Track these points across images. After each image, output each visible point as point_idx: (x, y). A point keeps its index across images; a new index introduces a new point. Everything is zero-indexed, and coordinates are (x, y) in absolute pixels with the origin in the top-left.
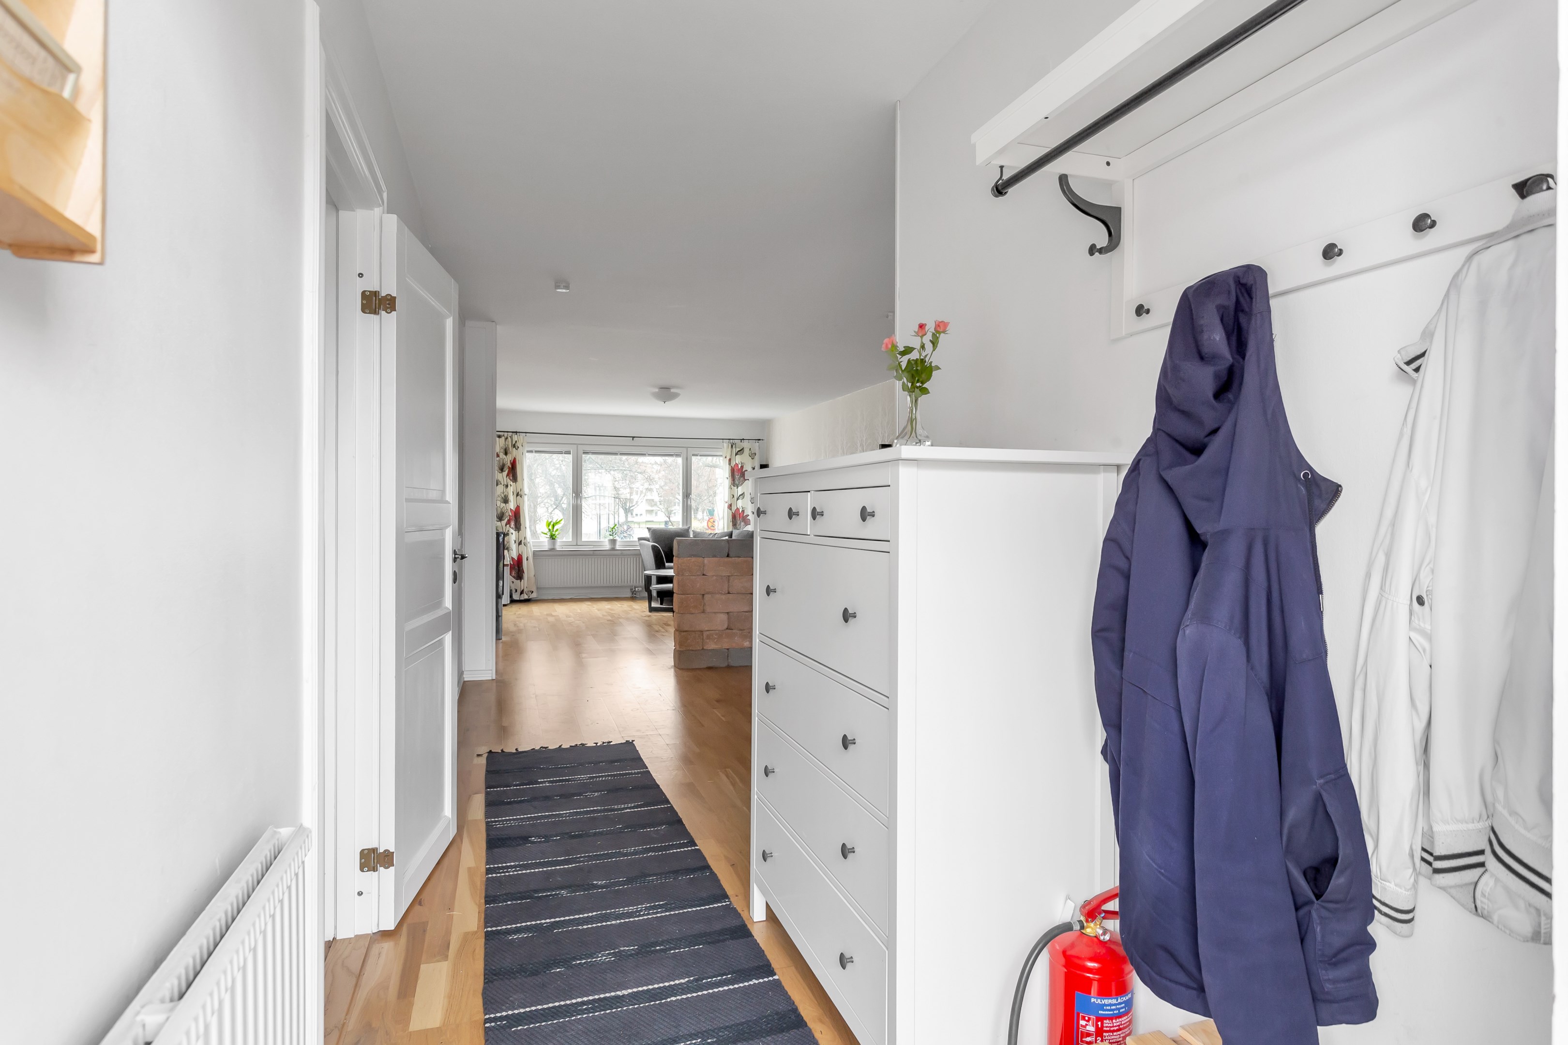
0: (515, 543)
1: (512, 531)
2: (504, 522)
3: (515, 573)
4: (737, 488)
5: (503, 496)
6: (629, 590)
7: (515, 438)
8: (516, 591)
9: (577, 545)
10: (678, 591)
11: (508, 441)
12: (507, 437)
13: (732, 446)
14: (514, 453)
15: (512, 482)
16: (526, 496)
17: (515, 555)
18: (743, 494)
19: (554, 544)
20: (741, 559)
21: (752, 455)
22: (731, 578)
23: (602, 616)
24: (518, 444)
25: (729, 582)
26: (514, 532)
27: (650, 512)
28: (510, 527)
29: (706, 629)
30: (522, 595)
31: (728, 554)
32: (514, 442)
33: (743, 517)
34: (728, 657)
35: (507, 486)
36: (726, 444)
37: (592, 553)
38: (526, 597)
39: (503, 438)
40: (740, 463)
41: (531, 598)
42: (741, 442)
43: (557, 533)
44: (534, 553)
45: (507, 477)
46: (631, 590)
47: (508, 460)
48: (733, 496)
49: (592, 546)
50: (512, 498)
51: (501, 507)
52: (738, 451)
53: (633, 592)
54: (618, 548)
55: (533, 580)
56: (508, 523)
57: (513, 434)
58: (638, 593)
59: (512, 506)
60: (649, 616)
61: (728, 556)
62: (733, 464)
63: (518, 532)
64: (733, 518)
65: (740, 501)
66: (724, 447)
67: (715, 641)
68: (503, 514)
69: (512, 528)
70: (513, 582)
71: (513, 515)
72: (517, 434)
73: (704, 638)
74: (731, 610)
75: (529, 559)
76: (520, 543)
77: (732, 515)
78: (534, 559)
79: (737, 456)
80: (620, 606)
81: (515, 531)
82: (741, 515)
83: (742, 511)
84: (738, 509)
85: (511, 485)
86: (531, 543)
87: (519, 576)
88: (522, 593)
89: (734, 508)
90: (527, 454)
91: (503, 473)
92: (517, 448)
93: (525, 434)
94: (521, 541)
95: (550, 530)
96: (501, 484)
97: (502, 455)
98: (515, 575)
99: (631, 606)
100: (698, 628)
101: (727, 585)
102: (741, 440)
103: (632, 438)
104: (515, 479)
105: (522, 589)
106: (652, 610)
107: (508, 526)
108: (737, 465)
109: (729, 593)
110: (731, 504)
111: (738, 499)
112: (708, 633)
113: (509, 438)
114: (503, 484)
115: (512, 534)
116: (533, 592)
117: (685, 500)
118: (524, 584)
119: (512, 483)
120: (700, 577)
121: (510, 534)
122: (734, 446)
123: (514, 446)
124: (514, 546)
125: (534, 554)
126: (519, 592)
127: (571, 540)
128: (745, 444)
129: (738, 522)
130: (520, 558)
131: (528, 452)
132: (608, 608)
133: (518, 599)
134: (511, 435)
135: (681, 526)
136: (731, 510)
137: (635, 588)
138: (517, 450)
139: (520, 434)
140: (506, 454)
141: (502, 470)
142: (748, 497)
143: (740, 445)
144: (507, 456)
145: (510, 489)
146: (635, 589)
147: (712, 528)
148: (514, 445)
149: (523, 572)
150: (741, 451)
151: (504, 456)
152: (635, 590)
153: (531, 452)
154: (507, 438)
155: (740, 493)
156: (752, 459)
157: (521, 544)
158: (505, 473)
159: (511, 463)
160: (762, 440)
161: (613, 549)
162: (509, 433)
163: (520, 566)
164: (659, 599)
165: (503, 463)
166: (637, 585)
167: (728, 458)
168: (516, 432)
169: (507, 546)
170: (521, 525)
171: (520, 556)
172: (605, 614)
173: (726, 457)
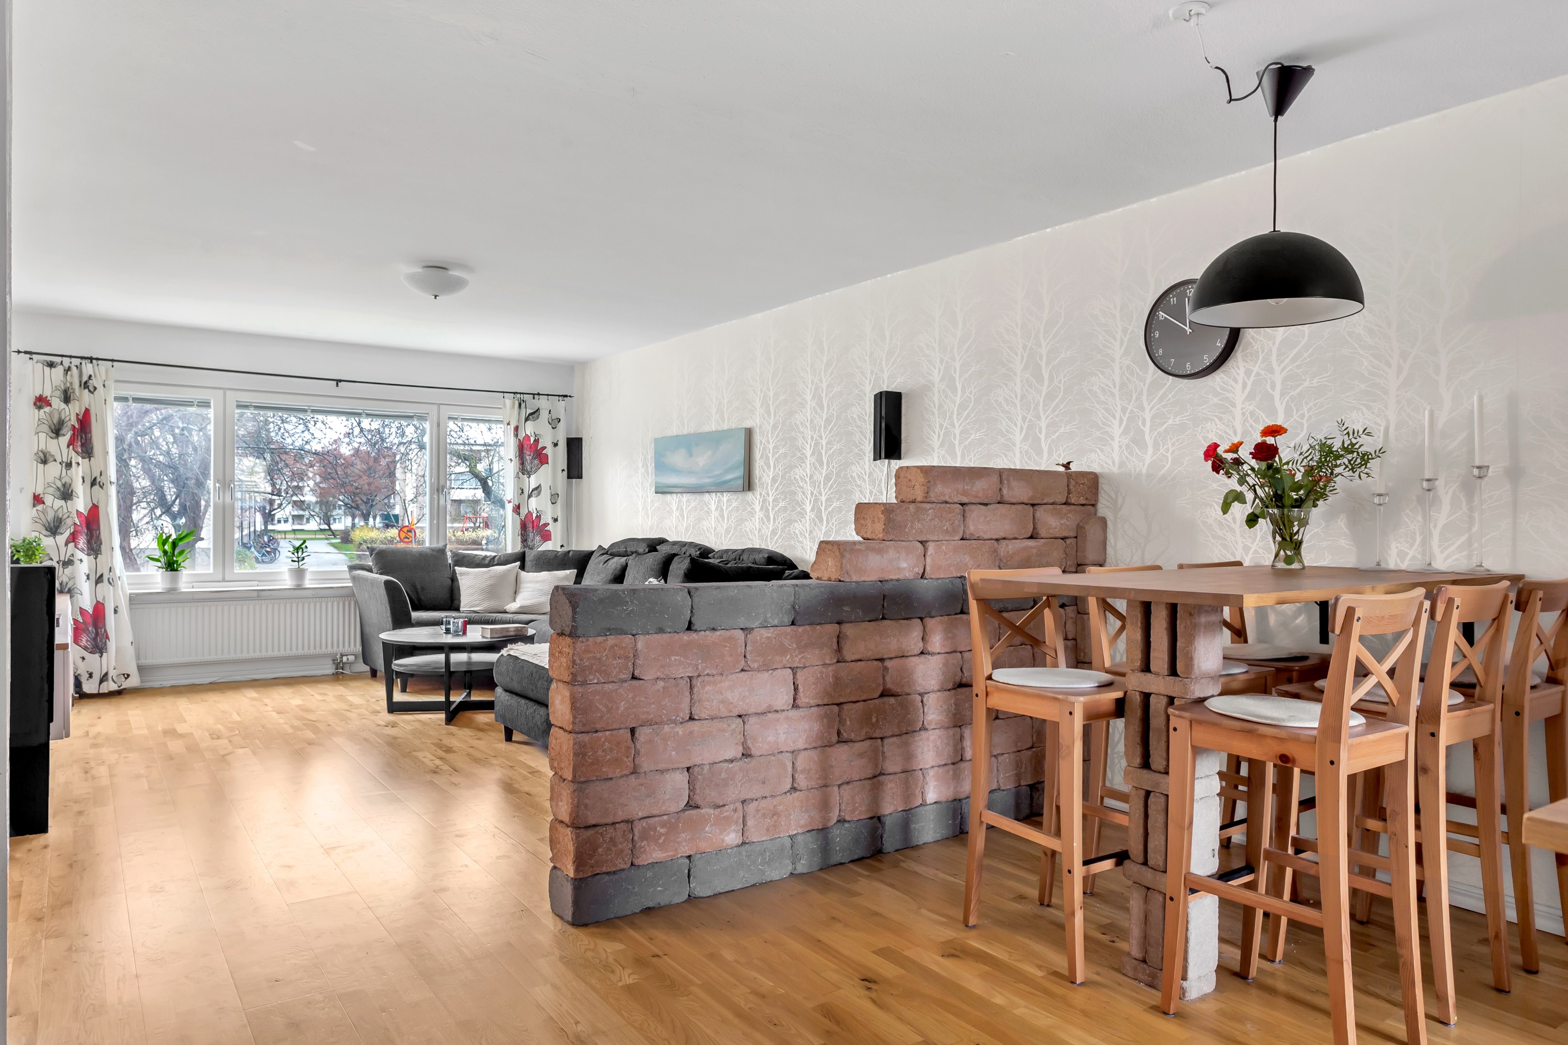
0: (88, 578)
1: (80, 555)
2: (61, 539)
3: (87, 641)
4: (529, 477)
5: (59, 484)
6: (330, 661)
7: (88, 369)
8: (91, 675)
9: (224, 580)
10: (574, 723)
11: (71, 376)
12: (69, 367)
13: (520, 405)
14: (85, 399)
15: (80, 458)
17: (87, 603)
18: (538, 488)
19: (175, 580)
20: (718, 633)
21: (554, 422)
22: (697, 683)
23: (290, 731)
24: (94, 382)
25: (691, 693)
26: (85, 558)
27: (298, 518)
28: (76, 547)
29: (640, 815)
30: (105, 684)
31: (690, 623)
32: (85, 378)
33: (538, 526)
34: (689, 877)
35: (69, 465)
36: (508, 401)
37: (255, 594)
38: (113, 687)
39: (60, 370)
40: (533, 434)
41: (125, 689)
42: (534, 398)
43: (181, 559)
44: (130, 598)
45: (68, 447)
46: (333, 659)
47: (71, 413)
48: (522, 490)
49: (256, 583)
50: (80, 489)
51: (55, 508)
52: (530, 414)
53: (339, 665)
54: (308, 583)
55: (130, 652)
56: (73, 538)
57: (84, 362)
58: (347, 666)
59: (81, 504)
60: (394, 725)
61: (689, 628)
62: (522, 435)
63: (96, 559)
64: (521, 528)
65: (533, 500)
66: (505, 406)
67: (661, 841)
68: (60, 522)
69: (82, 550)
70: (83, 658)
71: (83, 523)
72: (91, 362)
73: (636, 838)
74: (697, 761)
75: (119, 610)
76: (99, 580)
77: (521, 524)
78: (130, 609)
79: (528, 422)
80: (319, 698)
81: (88, 555)
82: (535, 524)
83: (537, 516)
84: (530, 513)
85: (78, 464)
86: (125, 579)
87: (98, 647)
88: (104, 678)
89: (524, 512)
90: (115, 404)
91: (61, 438)
92: (92, 389)
93: (110, 363)
94: (102, 575)
95: (165, 553)
96: (55, 460)
97: (57, 403)
98: (89, 645)
99: (341, 698)
100: (621, 815)
101: (687, 700)
102: (534, 394)
103: (335, 383)
104: (87, 452)
105: (104, 672)
106: (394, 708)
107: (71, 545)
108: (527, 437)
109: (691, 718)
110: (519, 504)
111: (530, 496)
112: (644, 823)
113: (74, 369)
114: (59, 460)
115: (81, 561)
116: (128, 675)
117: (435, 496)
118: (109, 662)
119: (80, 460)
120: (625, 685)
121: (77, 562)
122: (523, 405)
123: (86, 385)
124: (85, 587)
125: (130, 600)
126: (97, 677)
127: (211, 571)
128: (543, 403)
129: (531, 535)
130: (99, 609)
131: (117, 399)
132: (297, 706)
133: (96, 692)
134: (78, 364)
135: (427, 544)
136: (519, 514)
137: (342, 656)
138: (92, 393)
139: (100, 362)
140: (67, 399)
141: (57, 431)
142: (546, 493)
143: (532, 404)
144: (70, 405)
145: (77, 472)
146: (342, 658)
147: (406, 540)
148: (86, 383)
149: (107, 637)
150: (534, 415)
151: (63, 405)
152: (341, 661)
153: (123, 399)
154: (69, 369)
155: (533, 486)
156: (553, 428)
157: (102, 581)
158: (64, 440)
159: (78, 419)
160: (570, 396)
161: (299, 587)
162: (73, 359)
163: (100, 625)
164: (399, 680)
165: (60, 418)
166: (346, 650)
167: (512, 426)
168: (91, 359)
169: (69, 586)
170: (101, 543)
171: (100, 606)
172: (297, 723)
173: (508, 424)
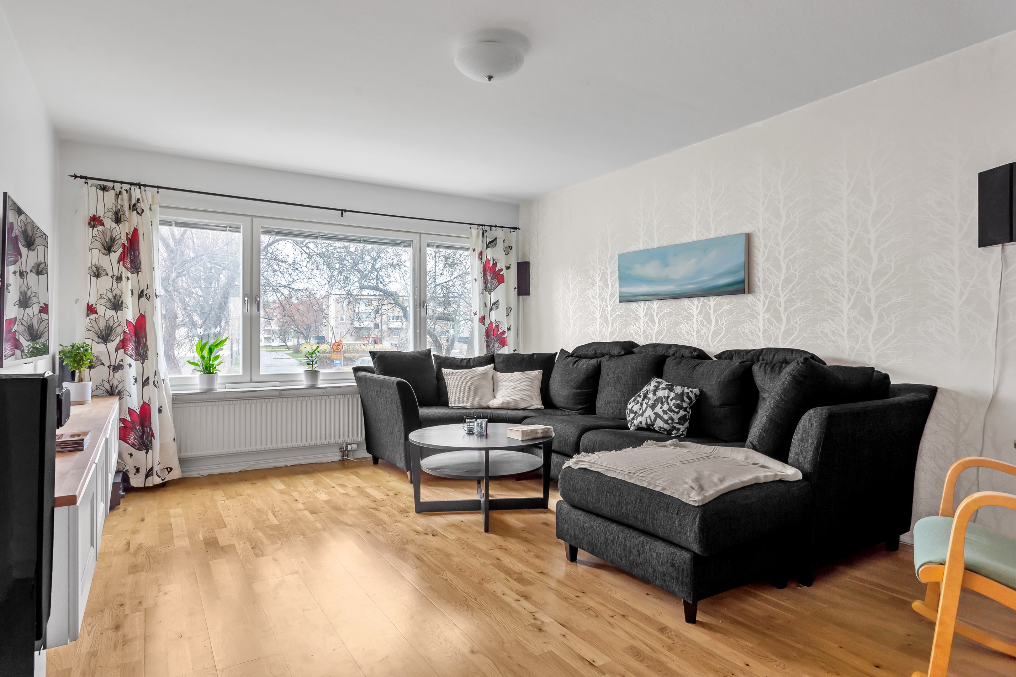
0: (136, 381)
1: (129, 360)
2: (112, 346)
3: (135, 439)
4: (490, 294)
5: (110, 296)
6: (337, 449)
7: (137, 193)
8: (138, 470)
9: (251, 382)
11: (122, 200)
12: (120, 192)
13: (483, 234)
14: (134, 220)
15: (130, 273)
16: (159, 299)
17: (134, 403)
18: (496, 303)
19: (211, 382)
21: (508, 250)
24: (141, 205)
26: (133, 362)
28: (125, 352)
30: (150, 478)
32: (134, 201)
33: (497, 334)
35: (119, 279)
36: (474, 231)
37: (277, 393)
38: (158, 481)
39: (112, 193)
40: (492, 258)
41: (168, 482)
42: (492, 229)
43: (216, 363)
44: (173, 398)
45: (119, 262)
46: (340, 449)
47: (121, 232)
48: (486, 304)
49: (278, 383)
50: (129, 301)
51: (107, 317)
52: (490, 242)
53: (344, 452)
54: (321, 383)
55: (173, 447)
56: (123, 345)
57: (133, 187)
58: (351, 453)
59: (130, 314)
62: (484, 259)
63: (143, 363)
64: (486, 335)
65: (493, 312)
66: (471, 235)
68: (111, 331)
69: (131, 356)
70: (131, 455)
71: (132, 331)
72: (139, 188)
75: (163, 409)
76: (146, 383)
77: (485, 332)
78: (173, 408)
79: (488, 249)
81: (136, 360)
82: (495, 332)
83: (496, 326)
84: (491, 323)
85: (128, 278)
86: (168, 381)
87: (145, 444)
88: (149, 473)
89: (487, 322)
90: (160, 227)
91: (112, 255)
92: (140, 212)
93: (156, 189)
94: (148, 379)
95: (203, 357)
96: (107, 275)
97: (109, 223)
98: (136, 442)
102: (492, 226)
103: (341, 212)
104: (136, 268)
105: (149, 467)
106: (422, 508)
107: (121, 351)
108: (488, 261)
110: (484, 316)
111: (491, 309)
113: (124, 192)
114: (110, 274)
115: (130, 365)
116: (171, 469)
118: (154, 457)
119: (129, 274)
121: (126, 367)
122: (485, 234)
123: (134, 208)
124: (133, 389)
125: (173, 400)
126: (143, 472)
127: (241, 374)
128: (499, 233)
129: (493, 341)
130: (145, 409)
131: (162, 221)
133: (142, 486)
134: (128, 189)
136: (484, 324)
137: (347, 444)
138: (140, 215)
139: (147, 188)
140: (118, 219)
141: (108, 248)
142: (502, 307)
143: (492, 234)
144: (120, 225)
145: (127, 285)
146: (347, 447)
148: (134, 205)
149: (153, 435)
150: (493, 243)
151: (114, 225)
152: (347, 449)
153: (168, 223)
155: (493, 301)
156: (507, 254)
157: (148, 384)
158: (115, 256)
159: (127, 238)
160: (518, 229)
161: (314, 387)
162: (124, 185)
163: (146, 424)
164: (425, 480)
165: (112, 236)
166: (351, 439)
167: (478, 251)
168: (139, 185)
169: (119, 389)
170: (147, 350)
171: (146, 406)
173: (474, 250)
